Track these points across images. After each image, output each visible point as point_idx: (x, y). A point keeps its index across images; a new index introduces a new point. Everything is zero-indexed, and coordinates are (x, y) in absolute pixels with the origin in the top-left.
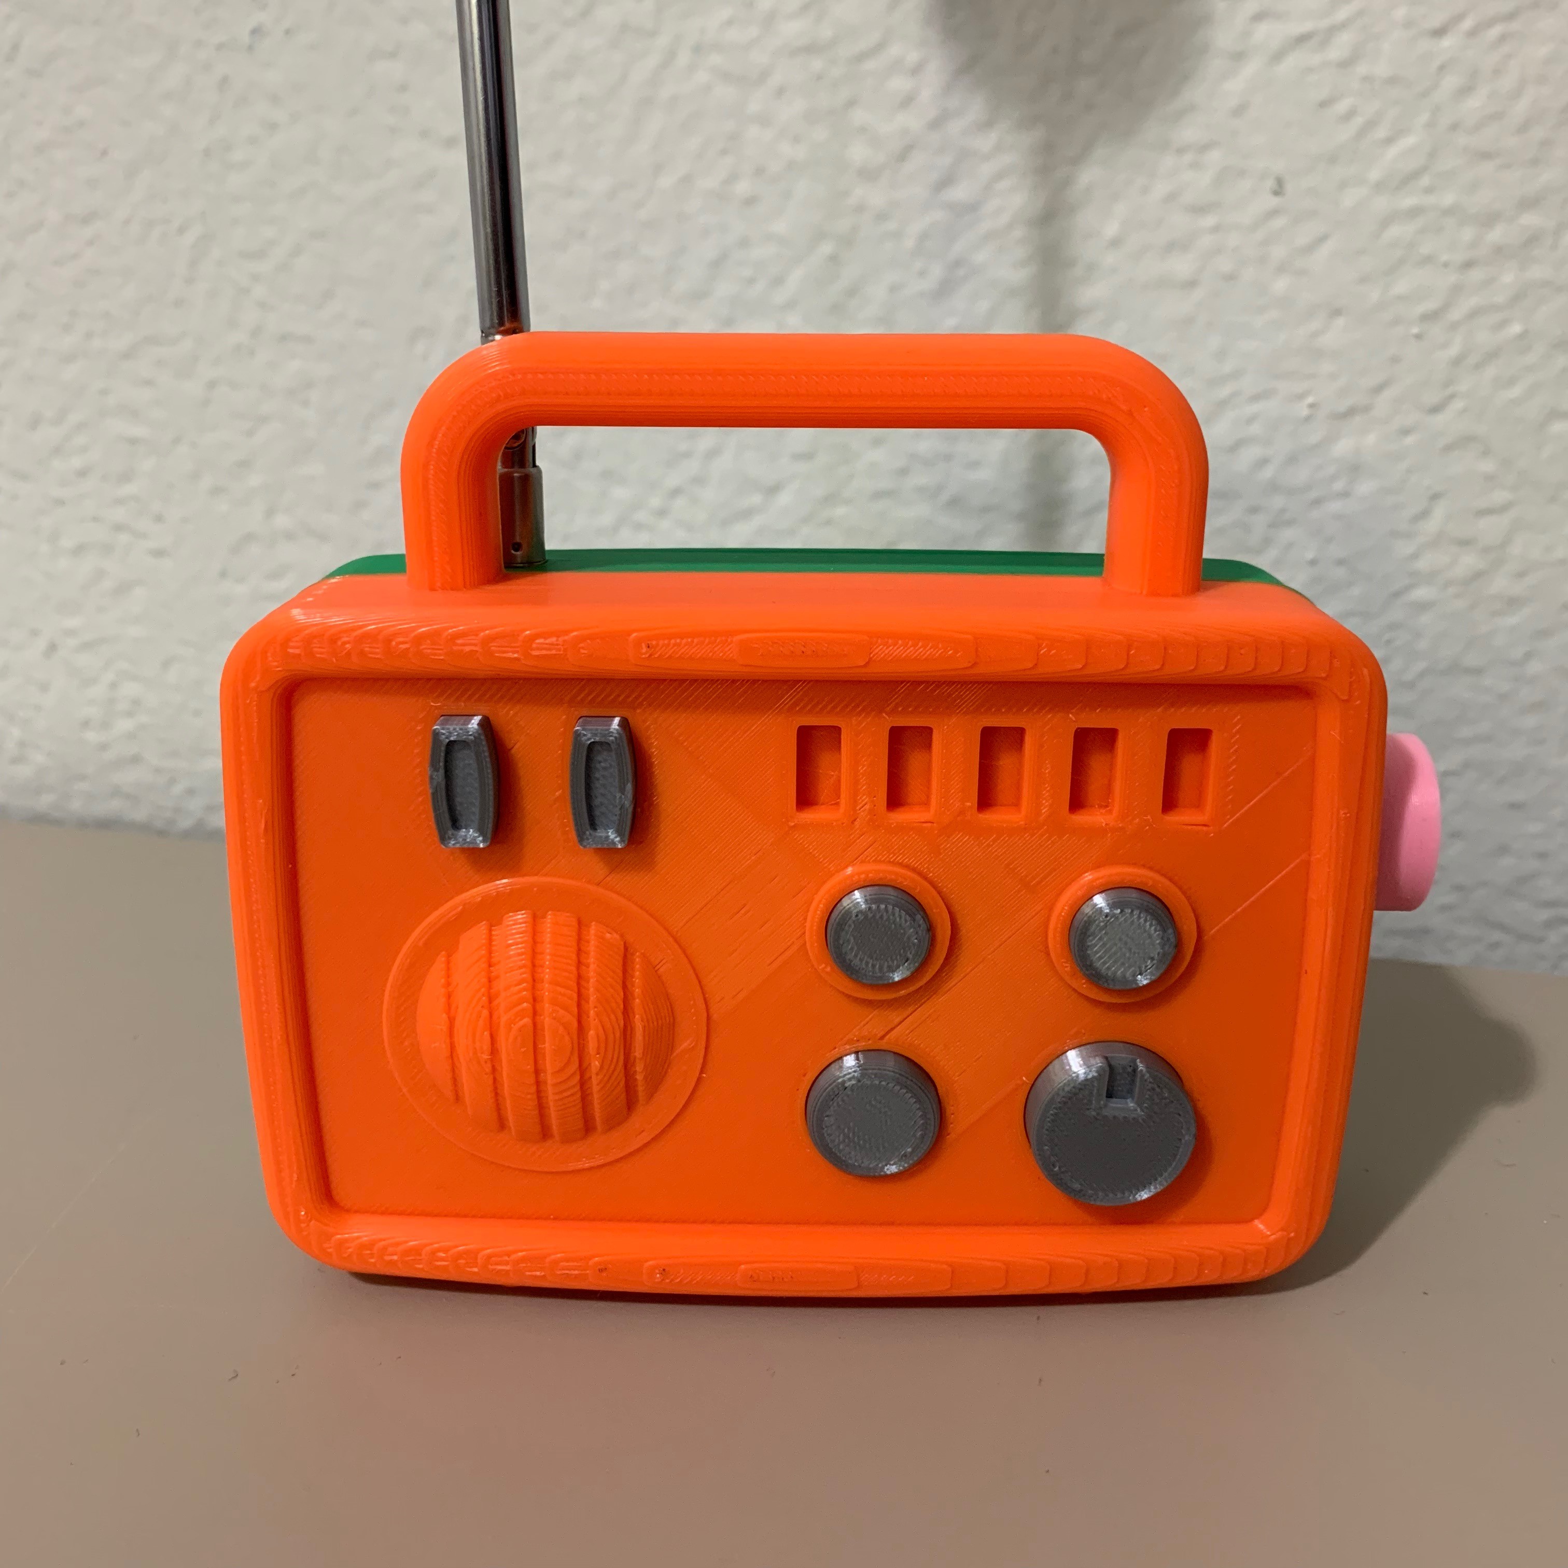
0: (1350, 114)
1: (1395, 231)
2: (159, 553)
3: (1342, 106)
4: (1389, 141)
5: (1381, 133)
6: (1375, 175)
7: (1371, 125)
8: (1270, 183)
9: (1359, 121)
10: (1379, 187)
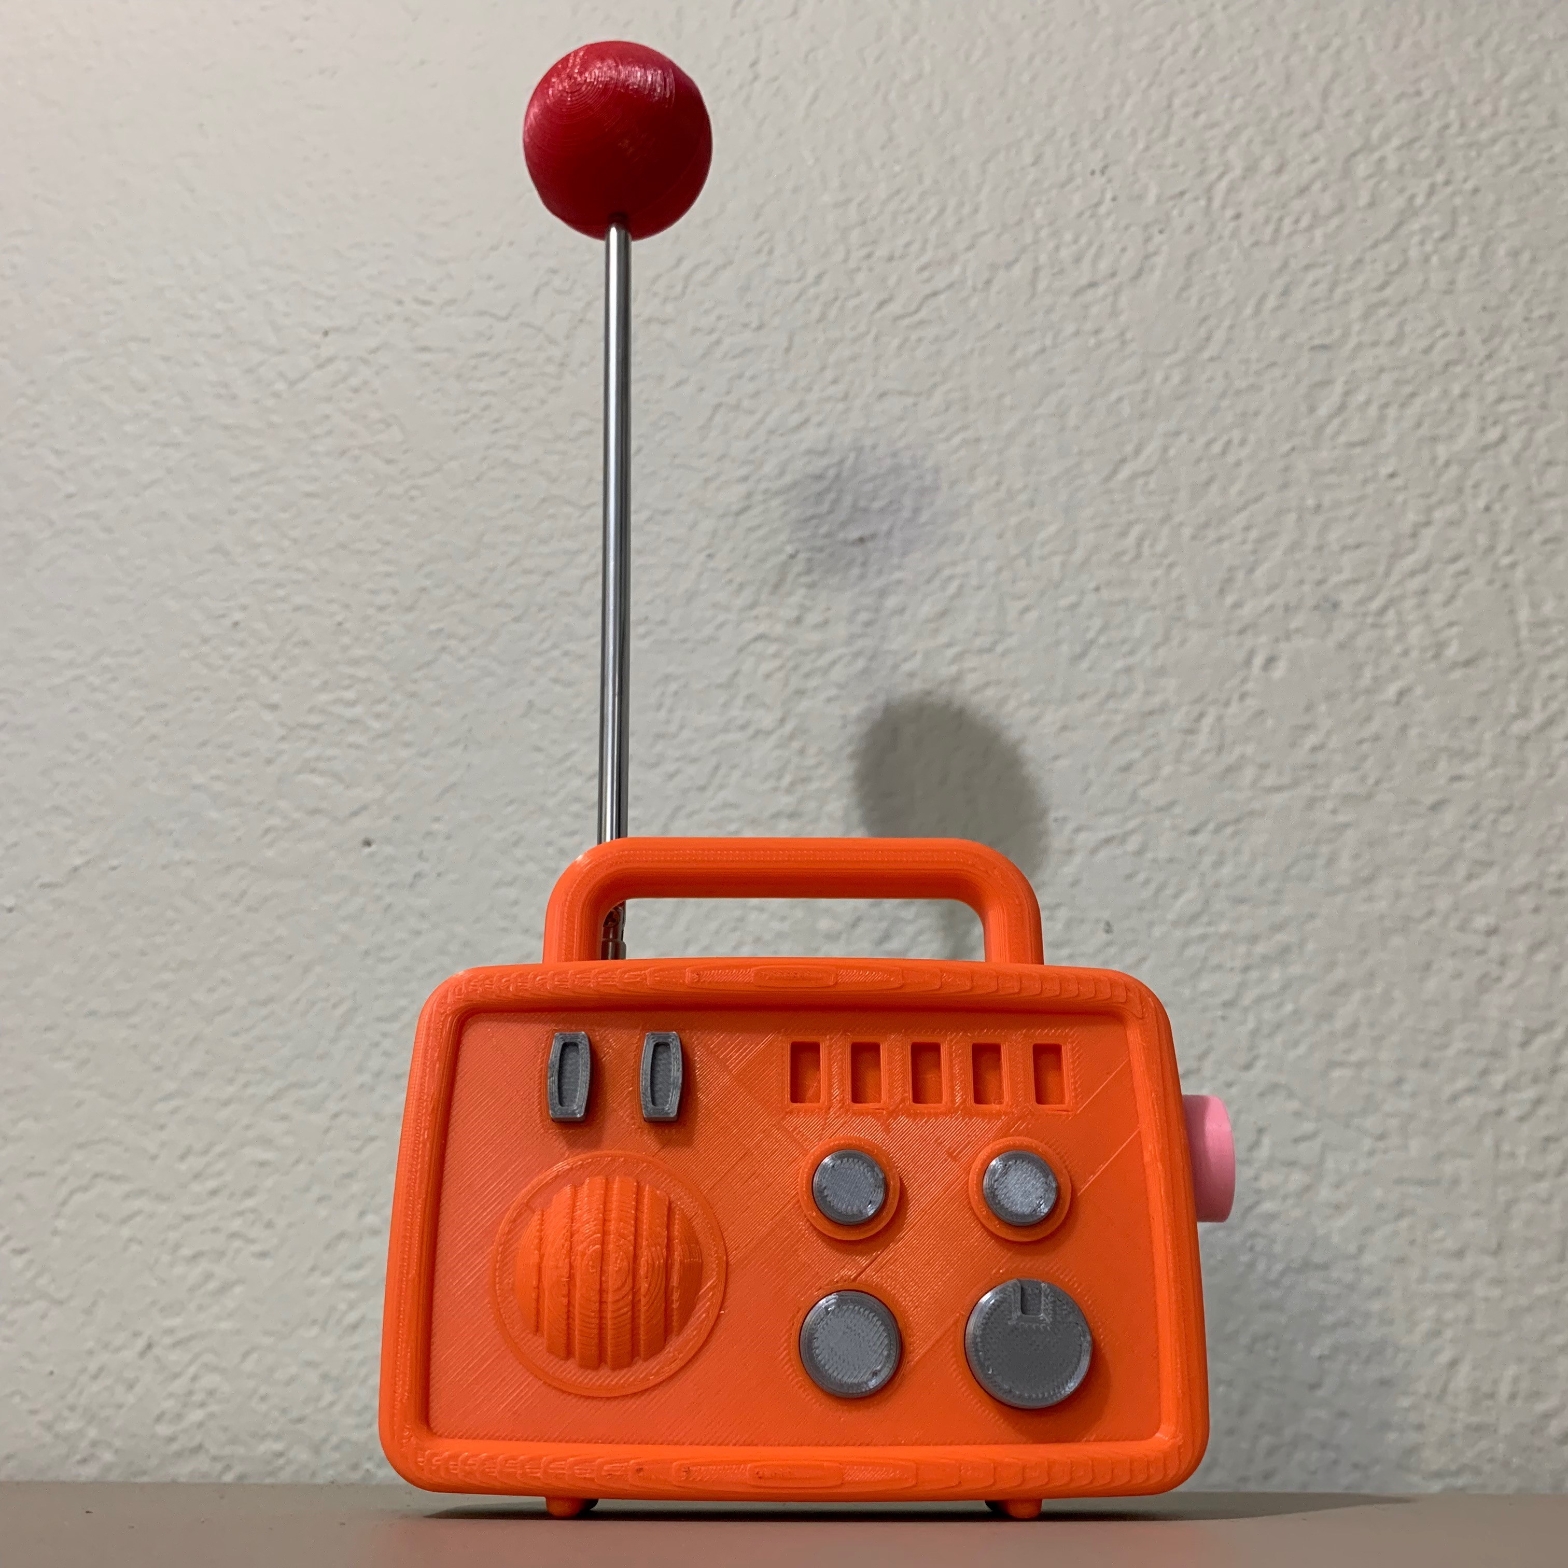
0: (1147, 882)
1: (1190, 951)
2: (263, 1255)
3: (1141, 877)
4: (1176, 896)
5: (1170, 891)
6: (1171, 916)
7: (1161, 888)
8: (1102, 925)
9: (1153, 886)
10: (1175, 924)
